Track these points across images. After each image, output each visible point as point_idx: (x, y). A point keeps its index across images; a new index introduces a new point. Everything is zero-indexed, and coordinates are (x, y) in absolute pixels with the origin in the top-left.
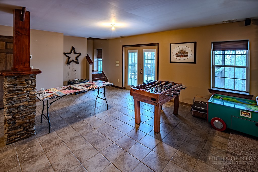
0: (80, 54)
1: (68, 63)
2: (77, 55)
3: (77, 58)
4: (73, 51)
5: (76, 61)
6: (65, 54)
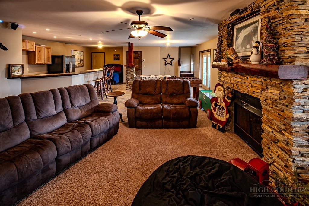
0: (173, 59)
1: (165, 65)
2: (171, 59)
3: (171, 62)
4: (169, 57)
5: (170, 63)
6: (163, 59)
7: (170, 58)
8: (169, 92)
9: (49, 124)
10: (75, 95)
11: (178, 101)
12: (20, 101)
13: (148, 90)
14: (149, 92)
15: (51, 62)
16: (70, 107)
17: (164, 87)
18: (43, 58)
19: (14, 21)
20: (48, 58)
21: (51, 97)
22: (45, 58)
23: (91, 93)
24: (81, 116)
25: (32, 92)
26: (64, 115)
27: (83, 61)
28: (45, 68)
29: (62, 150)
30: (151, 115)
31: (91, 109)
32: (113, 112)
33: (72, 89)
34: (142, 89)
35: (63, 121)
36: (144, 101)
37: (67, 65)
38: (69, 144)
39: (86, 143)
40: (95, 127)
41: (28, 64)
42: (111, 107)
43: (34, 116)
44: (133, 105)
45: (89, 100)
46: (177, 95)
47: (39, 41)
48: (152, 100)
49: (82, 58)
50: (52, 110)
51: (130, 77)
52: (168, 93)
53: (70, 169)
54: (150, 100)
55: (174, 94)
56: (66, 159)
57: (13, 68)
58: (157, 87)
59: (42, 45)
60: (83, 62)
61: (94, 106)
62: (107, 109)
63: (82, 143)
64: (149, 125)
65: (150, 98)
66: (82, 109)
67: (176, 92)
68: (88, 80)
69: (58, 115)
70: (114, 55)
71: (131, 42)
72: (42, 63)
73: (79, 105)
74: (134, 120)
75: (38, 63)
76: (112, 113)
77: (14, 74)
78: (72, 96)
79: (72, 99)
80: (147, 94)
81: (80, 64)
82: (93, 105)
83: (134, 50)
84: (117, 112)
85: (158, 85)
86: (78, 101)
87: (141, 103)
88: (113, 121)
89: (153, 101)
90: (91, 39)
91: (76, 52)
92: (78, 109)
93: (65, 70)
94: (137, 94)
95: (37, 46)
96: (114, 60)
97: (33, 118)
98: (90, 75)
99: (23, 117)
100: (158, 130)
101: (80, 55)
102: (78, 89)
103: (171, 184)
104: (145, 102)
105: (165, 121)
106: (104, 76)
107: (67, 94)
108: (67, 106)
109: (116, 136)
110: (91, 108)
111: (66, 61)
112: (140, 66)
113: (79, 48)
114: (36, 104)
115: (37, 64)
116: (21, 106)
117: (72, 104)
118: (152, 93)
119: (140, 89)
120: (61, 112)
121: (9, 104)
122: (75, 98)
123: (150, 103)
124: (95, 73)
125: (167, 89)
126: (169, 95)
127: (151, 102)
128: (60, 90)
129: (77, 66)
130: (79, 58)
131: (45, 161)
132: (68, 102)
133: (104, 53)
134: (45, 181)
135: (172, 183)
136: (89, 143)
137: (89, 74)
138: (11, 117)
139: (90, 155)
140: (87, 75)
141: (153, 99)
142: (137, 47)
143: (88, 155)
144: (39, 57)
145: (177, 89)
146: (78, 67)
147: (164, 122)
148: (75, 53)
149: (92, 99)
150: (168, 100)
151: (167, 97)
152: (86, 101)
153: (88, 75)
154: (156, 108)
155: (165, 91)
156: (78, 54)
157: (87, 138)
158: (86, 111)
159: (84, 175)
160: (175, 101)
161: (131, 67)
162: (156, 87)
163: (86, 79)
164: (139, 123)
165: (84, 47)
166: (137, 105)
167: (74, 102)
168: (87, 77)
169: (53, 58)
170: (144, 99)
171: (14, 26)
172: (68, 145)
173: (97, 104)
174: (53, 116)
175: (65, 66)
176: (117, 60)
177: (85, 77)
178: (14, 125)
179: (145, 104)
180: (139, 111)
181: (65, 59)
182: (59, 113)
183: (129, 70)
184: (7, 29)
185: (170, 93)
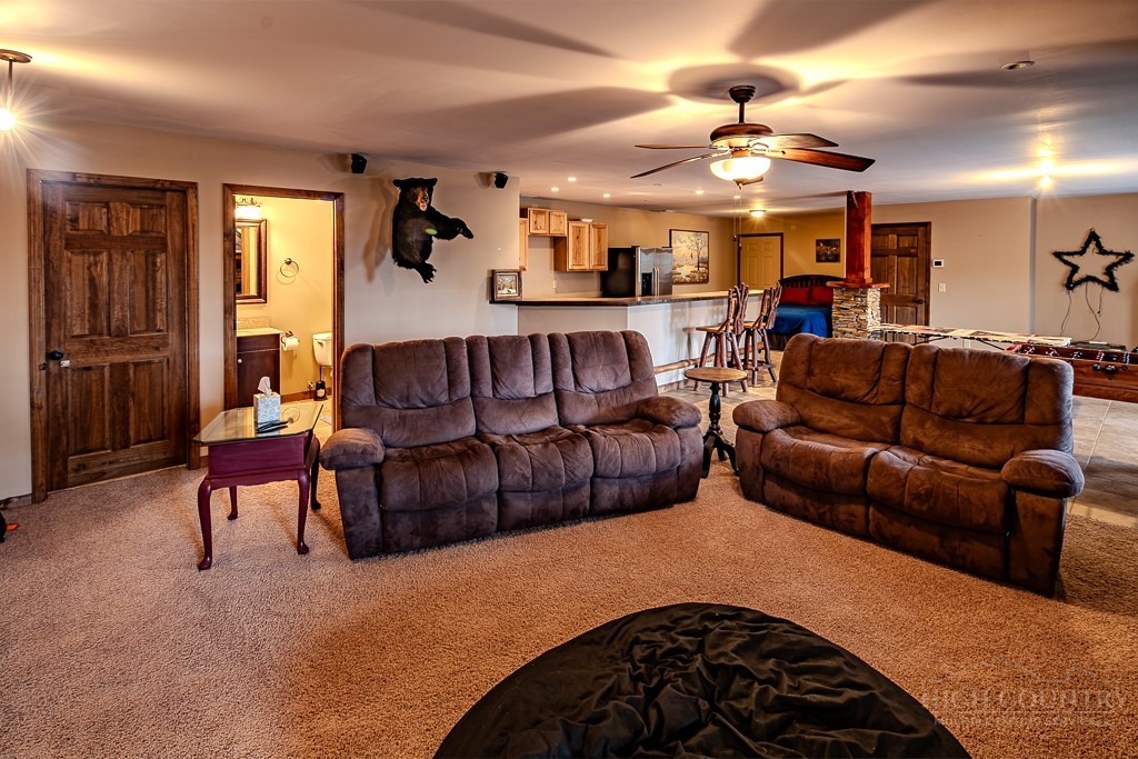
0: (1126, 257)
1: (1070, 285)
2: (1112, 259)
3: (1109, 272)
4: (1099, 245)
5: (1105, 279)
6: (1058, 255)
7: (1102, 252)
8: (940, 403)
9: (513, 417)
10: (586, 357)
11: (984, 452)
12: (466, 350)
13: (841, 380)
14: (842, 390)
15: (605, 267)
16: (571, 386)
17: (917, 379)
18: (587, 255)
19: (500, 169)
20: (600, 254)
21: (526, 352)
22: (592, 253)
23: (634, 360)
24: (596, 418)
25: (490, 336)
26: (553, 406)
27: (707, 263)
28: (595, 283)
29: (510, 480)
30: (816, 473)
31: (627, 406)
32: (680, 427)
33: (580, 341)
34: (817, 371)
35: (548, 418)
36: (820, 420)
37: (644, 275)
38: (528, 472)
39: (578, 488)
40: (603, 451)
41: (555, 269)
42: (674, 412)
43: (487, 390)
44: (757, 421)
45: (625, 378)
46: (981, 422)
47: (576, 209)
48: (853, 423)
49: (704, 253)
50: (525, 384)
51: (850, 330)
52: (933, 406)
53: (532, 535)
54: (847, 421)
55: (969, 416)
56: (521, 505)
57: (500, 280)
58: (883, 374)
59: (584, 220)
60: (707, 268)
61: (637, 397)
62: (662, 412)
63: (564, 482)
64: (812, 509)
65: (845, 413)
66: (603, 401)
67: (981, 408)
68: (685, 326)
69: (539, 399)
70: (818, 242)
71: (856, 189)
72: (583, 267)
73: (594, 386)
74: (758, 474)
75: (575, 268)
76: (675, 429)
77: (502, 293)
78: (579, 360)
79: (577, 367)
80: (832, 395)
81: (697, 275)
82: (635, 395)
83: (875, 218)
84: (694, 429)
85: (892, 369)
86: (594, 376)
87: (800, 425)
88: (672, 453)
89: (856, 427)
90: (699, 192)
91: (683, 236)
92: (593, 396)
93: (639, 288)
94: (795, 386)
95: (572, 224)
96: (819, 260)
97: (486, 395)
98: (693, 309)
99: (467, 386)
100: (846, 540)
101: (697, 244)
102: (596, 340)
103: (649, 651)
104: (821, 425)
105: (879, 515)
106: (732, 314)
107: (566, 351)
108: (563, 383)
109: (687, 506)
110: (627, 401)
111: (644, 264)
112: (921, 288)
113: (693, 224)
114: (493, 364)
115: (573, 271)
116: (465, 362)
117: (577, 382)
118: (862, 393)
119: (809, 373)
120: (546, 394)
121: (446, 352)
122: (584, 367)
123: (844, 433)
124: (714, 304)
125: (932, 389)
126: (942, 416)
127: (848, 427)
128: (553, 339)
129: (688, 279)
130: (695, 254)
131: (472, 487)
132: (567, 372)
133: (781, 235)
134: (475, 534)
135: (655, 651)
136: (586, 490)
137: (690, 306)
138: (445, 380)
139: (591, 524)
140: (684, 307)
141: (859, 418)
142: (884, 207)
143: (584, 523)
144: (578, 253)
145: (983, 395)
146: (691, 283)
147: (874, 515)
148: (680, 240)
149: (635, 376)
150: (930, 434)
151: (928, 425)
152: (615, 381)
153: (688, 309)
154: (841, 453)
155: (921, 395)
156: (689, 243)
157: (576, 472)
158: (614, 409)
159: (549, 560)
160: (966, 447)
161: (856, 290)
162: (879, 371)
163: (676, 319)
164: (773, 488)
165: (711, 218)
166: (772, 426)
167: (581, 376)
168: (683, 314)
169: (614, 254)
170: (821, 413)
171: (501, 181)
172: (525, 472)
173: (647, 396)
174: (527, 398)
175: (639, 279)
176: (828, 260)
177: (673, 315)
178: (450, 399)
179: (822, 431)
180: (775, 448)
181: (641, 258)
182: (541, 395)
183: (847, 301)
184: (490, 188)
185: (942, 410)
